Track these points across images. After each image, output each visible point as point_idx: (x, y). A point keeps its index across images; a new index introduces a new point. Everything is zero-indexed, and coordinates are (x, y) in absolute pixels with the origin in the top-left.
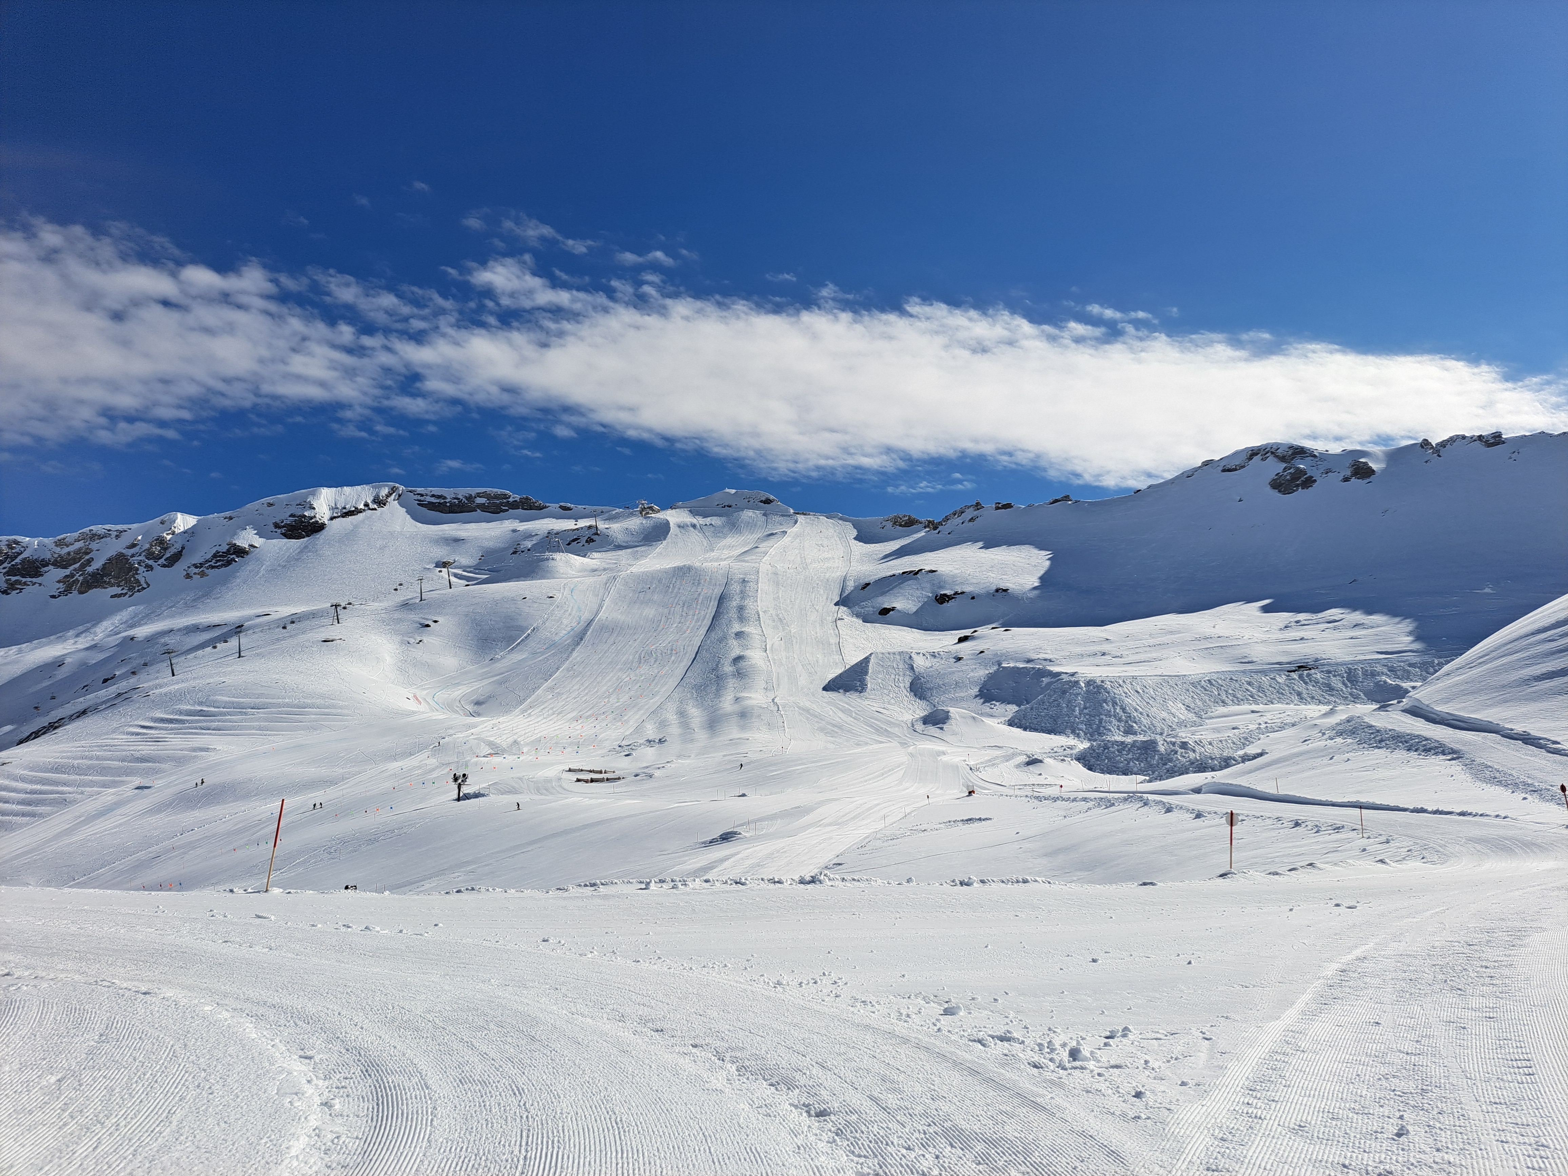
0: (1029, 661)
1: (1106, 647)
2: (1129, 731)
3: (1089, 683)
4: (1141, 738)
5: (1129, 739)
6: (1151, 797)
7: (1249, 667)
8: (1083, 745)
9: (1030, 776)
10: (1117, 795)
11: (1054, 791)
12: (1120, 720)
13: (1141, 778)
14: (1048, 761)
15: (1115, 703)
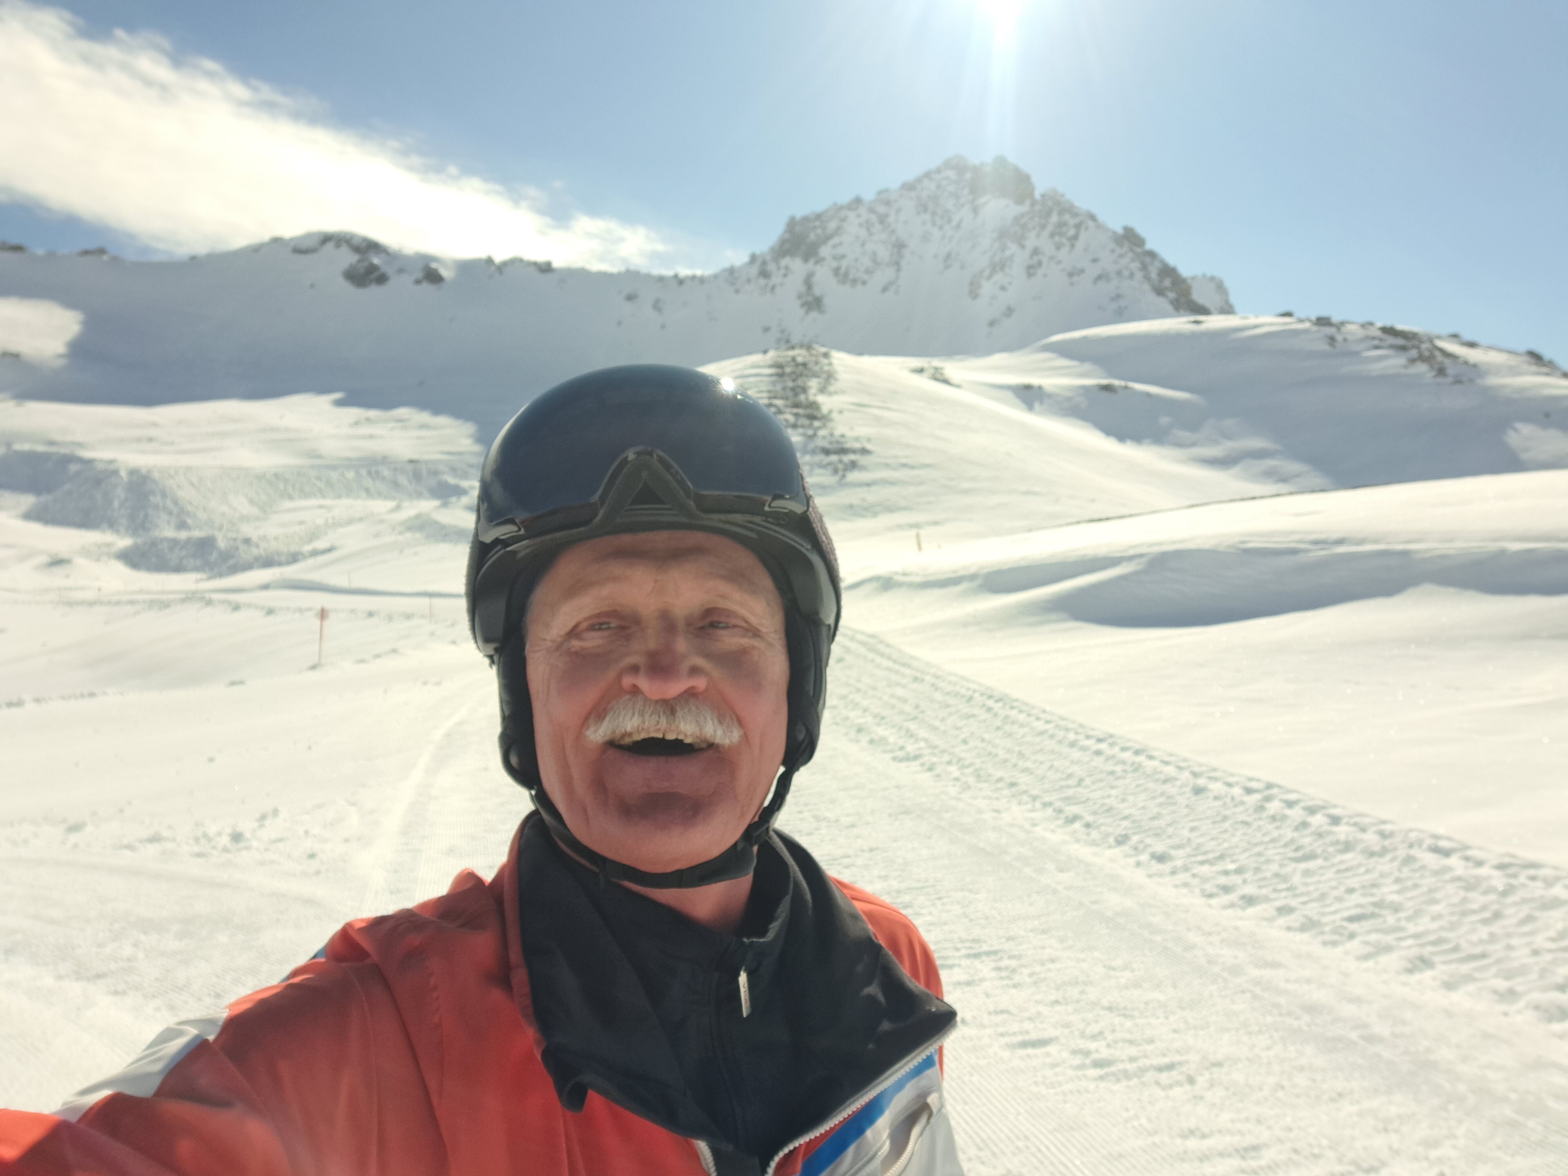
0: (52, 443)
1: (153, 432)
2: (182, 525)
3: (133, 472)
4: (197, 534)
5: (183, 535)
6: (215, 596)
7: (317, 462)
8: (125, 542)
9: (57, 579)
10: (171, 597)
11: (89, 595)
12: (170, 513)
13: (199, 576)
14: (80, 561)
15: (164, 495)
